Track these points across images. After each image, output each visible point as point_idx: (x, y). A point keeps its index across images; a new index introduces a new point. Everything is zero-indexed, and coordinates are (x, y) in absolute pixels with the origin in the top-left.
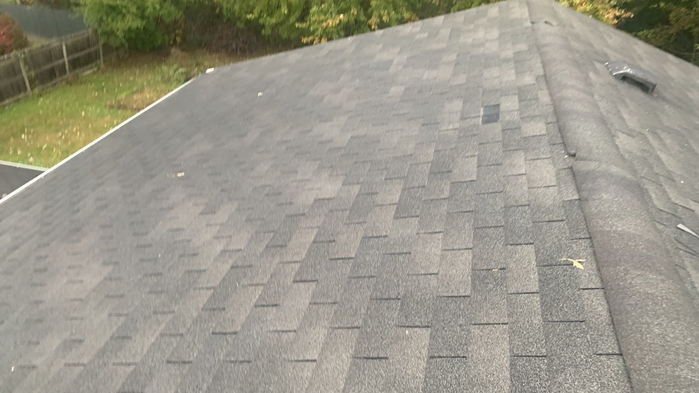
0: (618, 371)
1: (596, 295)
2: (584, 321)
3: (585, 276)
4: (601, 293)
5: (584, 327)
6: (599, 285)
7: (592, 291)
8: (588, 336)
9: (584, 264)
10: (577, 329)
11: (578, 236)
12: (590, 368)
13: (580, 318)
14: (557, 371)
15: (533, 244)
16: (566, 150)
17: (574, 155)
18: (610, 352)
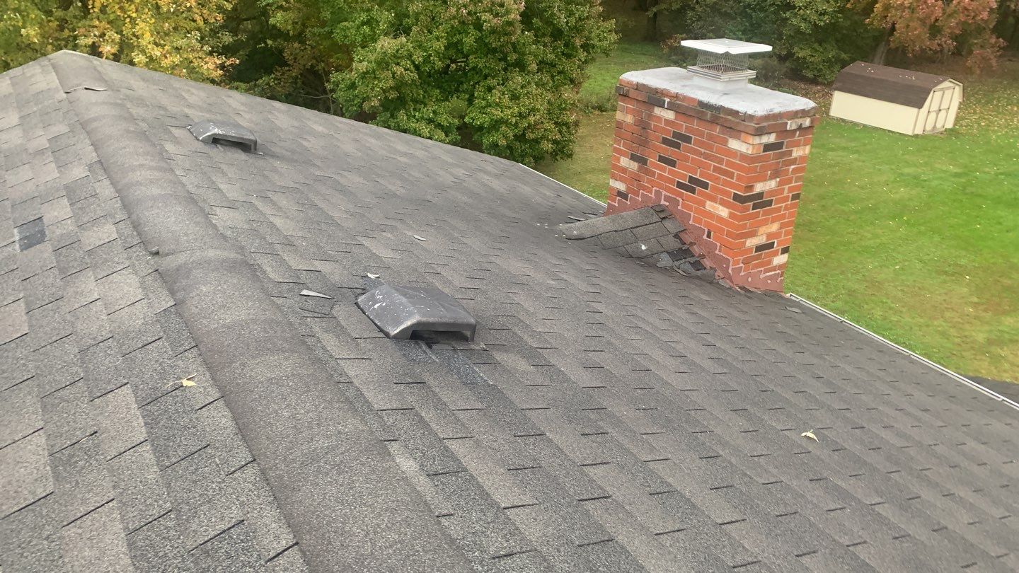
0: (255, 479)
1: (216, 408)
2: (209, 445)
3: (200, 392)
4: (221, 403)
5: (210, 451)
6: (218, 395)
7: (210, 406)
8: (217, 460)
9: (196, 379)
10: (203, 459)
11: (181, 349)
12: (224, 495)
13: (204, 444)
14: (187, 520)
15: (128, 383)
16: (146, 249)
17: (157, 253)
18: (243, 463)
